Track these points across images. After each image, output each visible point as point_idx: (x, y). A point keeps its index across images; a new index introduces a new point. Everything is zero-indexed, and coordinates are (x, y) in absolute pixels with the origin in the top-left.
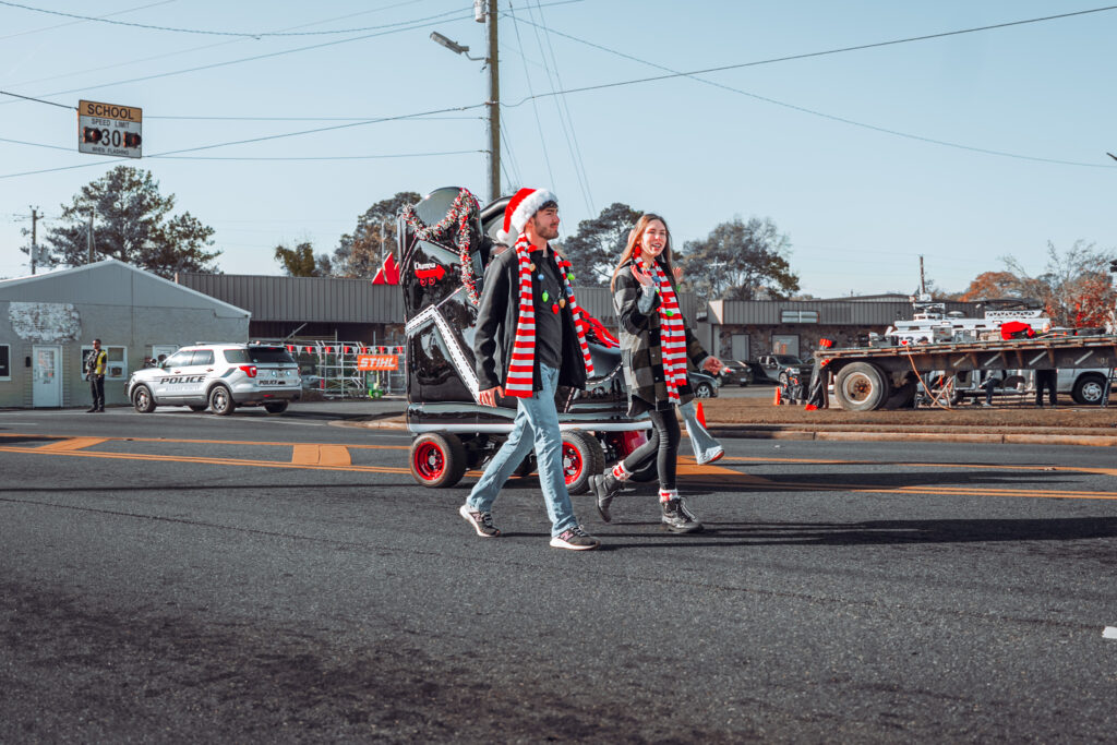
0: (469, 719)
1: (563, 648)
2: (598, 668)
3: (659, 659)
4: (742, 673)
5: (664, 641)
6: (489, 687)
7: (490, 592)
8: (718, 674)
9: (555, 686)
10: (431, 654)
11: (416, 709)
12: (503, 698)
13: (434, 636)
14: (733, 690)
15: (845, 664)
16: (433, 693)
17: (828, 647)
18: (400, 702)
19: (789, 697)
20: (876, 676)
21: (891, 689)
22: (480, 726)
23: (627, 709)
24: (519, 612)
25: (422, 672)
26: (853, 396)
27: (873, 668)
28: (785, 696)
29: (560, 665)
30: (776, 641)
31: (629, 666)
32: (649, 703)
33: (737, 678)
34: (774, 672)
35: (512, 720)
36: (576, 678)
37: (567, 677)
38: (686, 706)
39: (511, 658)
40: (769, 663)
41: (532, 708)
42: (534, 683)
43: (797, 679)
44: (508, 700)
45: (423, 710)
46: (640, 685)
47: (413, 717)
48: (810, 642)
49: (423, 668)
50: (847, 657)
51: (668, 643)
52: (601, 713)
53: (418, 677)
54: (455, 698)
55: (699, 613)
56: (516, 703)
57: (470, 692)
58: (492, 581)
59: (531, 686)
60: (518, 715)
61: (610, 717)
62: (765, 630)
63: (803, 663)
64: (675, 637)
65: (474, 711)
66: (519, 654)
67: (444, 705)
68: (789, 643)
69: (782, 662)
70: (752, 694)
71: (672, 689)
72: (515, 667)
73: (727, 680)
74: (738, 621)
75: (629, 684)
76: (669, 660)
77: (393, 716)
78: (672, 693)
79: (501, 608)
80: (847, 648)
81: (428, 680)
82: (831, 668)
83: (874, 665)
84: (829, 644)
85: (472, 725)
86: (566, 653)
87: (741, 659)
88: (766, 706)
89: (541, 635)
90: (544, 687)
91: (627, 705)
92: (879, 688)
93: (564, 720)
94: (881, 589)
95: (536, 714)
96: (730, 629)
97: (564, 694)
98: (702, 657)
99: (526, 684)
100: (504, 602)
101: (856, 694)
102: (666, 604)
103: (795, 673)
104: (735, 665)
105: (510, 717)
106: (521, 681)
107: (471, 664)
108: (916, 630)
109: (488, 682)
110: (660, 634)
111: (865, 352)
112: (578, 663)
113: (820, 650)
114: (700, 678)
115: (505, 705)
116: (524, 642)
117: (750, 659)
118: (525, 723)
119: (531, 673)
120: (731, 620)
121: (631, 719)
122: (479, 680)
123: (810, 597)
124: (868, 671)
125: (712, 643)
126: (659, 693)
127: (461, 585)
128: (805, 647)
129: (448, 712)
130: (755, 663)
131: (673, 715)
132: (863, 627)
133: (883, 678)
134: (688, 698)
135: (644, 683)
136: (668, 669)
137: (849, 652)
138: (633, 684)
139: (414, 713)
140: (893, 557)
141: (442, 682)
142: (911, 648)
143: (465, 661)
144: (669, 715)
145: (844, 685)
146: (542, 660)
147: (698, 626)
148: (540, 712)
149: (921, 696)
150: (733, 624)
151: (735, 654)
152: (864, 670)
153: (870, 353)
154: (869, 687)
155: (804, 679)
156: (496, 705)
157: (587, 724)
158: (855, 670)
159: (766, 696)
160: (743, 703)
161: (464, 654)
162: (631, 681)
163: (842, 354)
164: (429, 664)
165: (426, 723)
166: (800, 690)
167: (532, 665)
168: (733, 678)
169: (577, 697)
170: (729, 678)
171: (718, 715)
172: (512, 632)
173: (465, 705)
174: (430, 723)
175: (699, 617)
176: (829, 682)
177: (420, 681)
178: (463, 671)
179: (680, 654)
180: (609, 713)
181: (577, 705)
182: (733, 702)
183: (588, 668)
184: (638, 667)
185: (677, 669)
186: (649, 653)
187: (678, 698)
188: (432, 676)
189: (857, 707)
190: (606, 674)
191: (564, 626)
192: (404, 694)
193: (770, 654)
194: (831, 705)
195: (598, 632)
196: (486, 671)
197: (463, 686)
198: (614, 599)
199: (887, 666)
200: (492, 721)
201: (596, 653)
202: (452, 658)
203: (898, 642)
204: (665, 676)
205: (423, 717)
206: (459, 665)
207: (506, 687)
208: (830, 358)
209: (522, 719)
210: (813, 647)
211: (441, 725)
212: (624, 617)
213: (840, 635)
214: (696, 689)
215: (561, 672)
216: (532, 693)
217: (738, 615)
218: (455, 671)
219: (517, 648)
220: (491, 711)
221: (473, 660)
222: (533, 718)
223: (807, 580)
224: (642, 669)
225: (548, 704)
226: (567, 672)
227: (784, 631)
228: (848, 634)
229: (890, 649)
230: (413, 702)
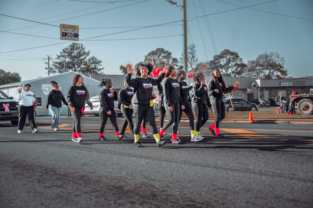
0: (165, 204)
1: (195, 185)
2: (205, 191)
3: (223, 189)
4: (248, 194)
5: (226, 184)
6: (172, 195)
7: (176, 169)
8: (241, 194)
9: (191, 196)
10: (156, 186)
11: (150, 201)
12: (175, 199)
13: (158, 181)
14: (244, 199)
15: (282, 193)
16: (155, 197)
17: (277, 187)
18: (145, 199)
19: (262, 201)
20: (292, 197)
21: (296, 201)
22: (167, 206)
23: (211, 203)
24: (184, 175)
25: (153, 191)
26: (304, 110)
27: (291, 195)
28: (261, 201)
29: (194, 190)
30: (261, 185)
31: (214, 191)
32: (218, 201)
33: (247, 195)
34: (259, 194)
35: (177, 205)
36: (197, 193)
37: (195, 193)
38: (229, 203)
39: (179, 188)
40: (257, 191)
41: (183, 202)
42: (185, 195)
43: (266, 196)
44: (177, 199)
45: (151, 201)
46: (216, 196)
47: (149, 203)
48: (272, 186)
49: (153, 190)
50: (283, 191)
51: (227, 185)
52: (203, 203)
53: (152, 192)
54: (161, 198)
55: (238, 176)
56: (178, 200)
57: (166, 197)
58: (177, 165)
59: (184, 195)
60: (179, 204)
61: (206, 205)
62: (258, 182)
63: (268, 192)
64: (229, 183)
65: (166, 202)
66: (182, 187)
67: (158, 200)
68: (265, 186)
69: (262, 191)
70: (250, 200)
71: (226, 198)
72: (180, 190)
73: (243, 196)
74: (250, 179)
75: (213, 196)
76: (226, 189)
77: (143, 202)
78: (226, 199)
79: (178, 173)
80: (284, 188)
81: (154, 193)
82: (277, 194)
83: (292, 194)
84: (278, 186)
85: (165, 206)
86: (196, 186)
87: (249, 190)
88: (254, 204)
89: (189, 181)
90: (188, 196)
91: (211, 202)
92: (292, 200)
93: (192, 205)
94: (299, 171)
95: (184, 203)
96: (247, 181)
97: (193, 198)
98: (237, 189)
99: (183, 195)
100: (180, 172)
101: (284, 202)
102: (228, 173)
103: (265, 195)
104: (247, 191)
105: (176, 204)
106: (181, 194)
107: (168, 189)
108: (308, 184)
109: (172, 194)
110: (225, 182)
111: (308, 95)
112: (199, 189)
113: (275, 188)
114: (235, 195)
115: (175, 200)
116: (184, 183)
117: (252, 190)
118: (181, 206)
119: (185, 192)
120: (248, 179)
121: (212, 206)
122: (169, 193)
123: (275, 172)
124: (289, 195)
125: (241, 185)
126: (221, 199)
127: (168, 167)
128: (270, 187)
129: (159, 202)
130: (253, 191)
131: (225, 205)
132: (290, 182)
133: (294, 198)
134: (230, 200)
135: (217, 195)
136: (226, 192)
137: (284, 189)
138: (214, 196)
139: (149, 202)
140: (306, 161)
141: (158, 194)
142: (306, 189)
143: (166, 188)
144: (223, 205)
145: (280, 199)
146: (188, 188)
147: (237, 180)
148: (185, 203)
149: (306, 204)
150: (248, 180)
151: (247, 188)
152: (288, 195)
153: (309, 96)
154: (289, 200)
155: (268, 197)
156: (173, 201)
157: (198, 207)
158: (285, 195)
159: (254, 201)
160: (247, 202)
161: (166, 186)
162: (214, 195)
163: (300, 96)
164: (155, 188)
165: (152, 205)
166: (266, 200)
167: (185, 190)
168: (245, 195)
169: (197, 199)
170: (244, 195)
171: (239, 206)
172: (181, 180)
173: (164, 200)
174: (153, 205)
175: (238, 177)
176: (276, 198)
177: (152, 193)
178: (165, 191)
179: (230, 188)
180: (206, 204)
181: (197, 201)
182: (244, 202)
183: (202, 191)
184: (217, 191)
185: (229, 192)
186: (221, 187)
187: (227, 200)
188: (156, 192)
189: (283, 206)
190: (207, 193)
191: (196, 179)
192: (147, 197)
193: (258, 189)
194: (275, 205)
195: (206, 181)
196: (172, 191)
197: (164, 195)
198: (213, 171)
199: (296, 194)
200: (171, 205)
201: (205, 187)
202: (162, 187)
203: (302, 187)
204: (225, 194)
205: (151, 203)
206: (163, 189)
207: (176, 196)
208: (295, 98)
209: (180, 205)
210: (273, 187)
211: (156, 205)
212: (215, 177)
213: (282, 184)
214: (233, 198)
215: (193, 192)
216: (184, 197)
217: (250, 177)
218: (162, 191)
219: (181, 185)
220: (171, 202)
221: (168, 188)
222: (183, 204)
223: (275, 167)
224: (218, 191)
225: (188, 201)
226: (196, 192)
227: (264, 182)
228: (285, 184)
229: (298, 189)
230: (149, 199)
